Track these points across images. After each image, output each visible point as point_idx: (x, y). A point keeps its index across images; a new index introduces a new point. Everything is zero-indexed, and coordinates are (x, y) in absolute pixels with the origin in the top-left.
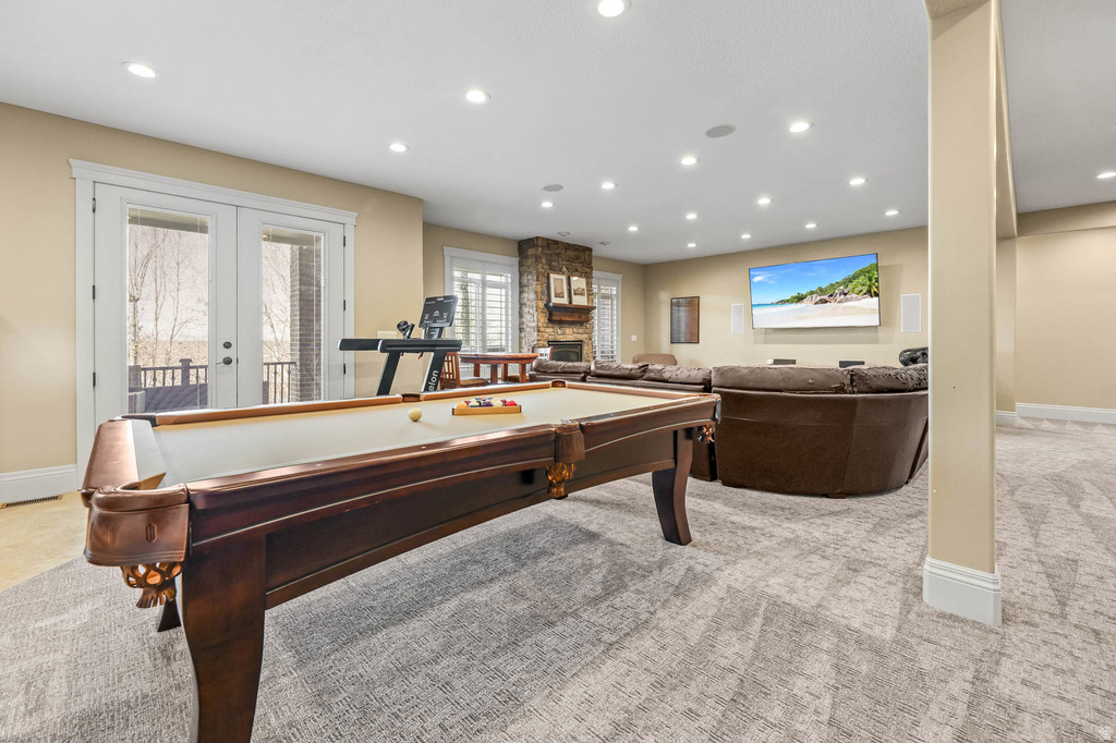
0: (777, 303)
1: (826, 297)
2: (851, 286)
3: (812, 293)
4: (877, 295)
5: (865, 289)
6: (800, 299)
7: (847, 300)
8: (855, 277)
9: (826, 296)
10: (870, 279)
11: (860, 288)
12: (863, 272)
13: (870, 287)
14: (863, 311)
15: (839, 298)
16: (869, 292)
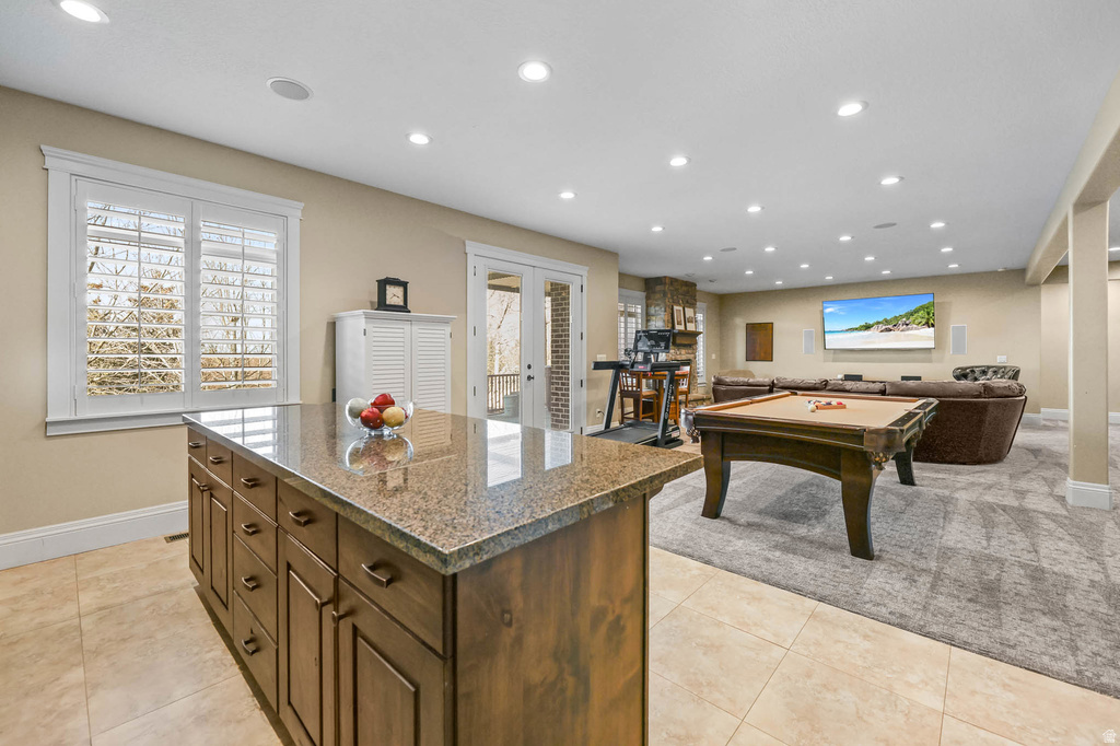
0: (847, 331)
1: (890, 327)
2: (912, 318)
3: (878, 323)
4: (933, 326)
5: (924, 321)
6: (868, 327)
7: (908, 329)
8: (916, 311)
9: (890, 325)
10: (928, 314)
11: (920, 320)
12: (922, 308)
13: (928, 319)
14: (921, 338)
15: (901, 328)
16: (927, 323)
